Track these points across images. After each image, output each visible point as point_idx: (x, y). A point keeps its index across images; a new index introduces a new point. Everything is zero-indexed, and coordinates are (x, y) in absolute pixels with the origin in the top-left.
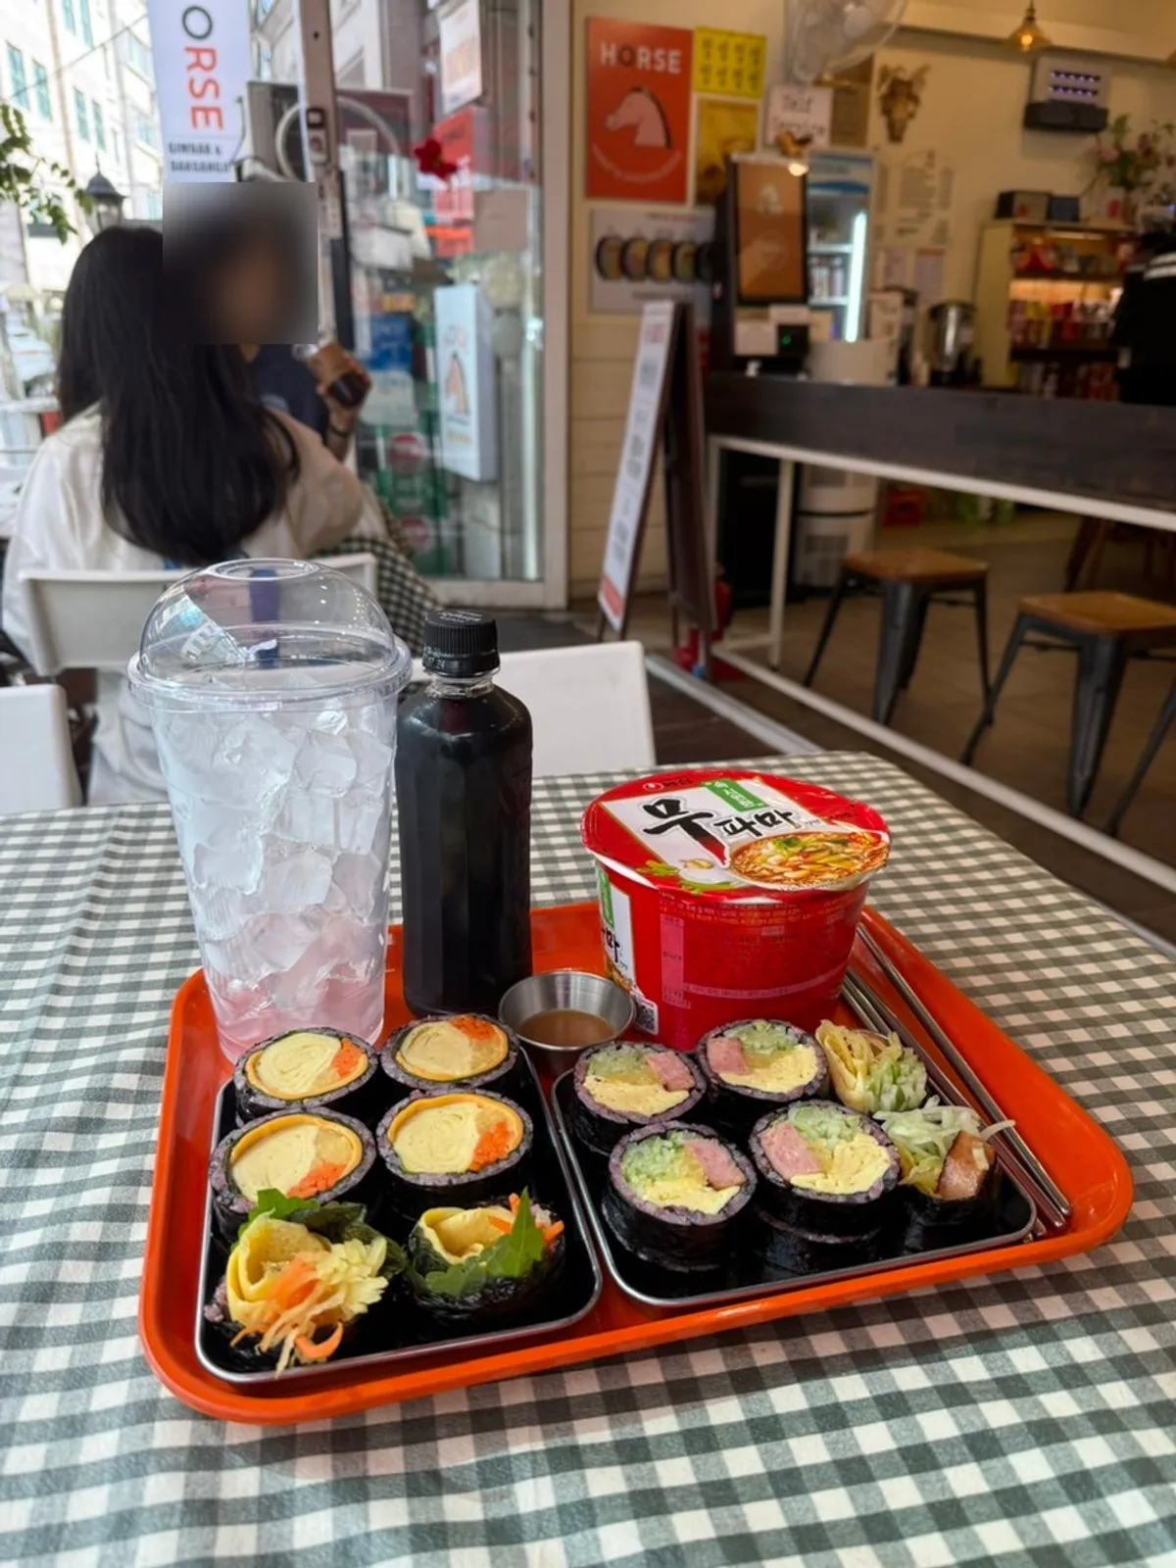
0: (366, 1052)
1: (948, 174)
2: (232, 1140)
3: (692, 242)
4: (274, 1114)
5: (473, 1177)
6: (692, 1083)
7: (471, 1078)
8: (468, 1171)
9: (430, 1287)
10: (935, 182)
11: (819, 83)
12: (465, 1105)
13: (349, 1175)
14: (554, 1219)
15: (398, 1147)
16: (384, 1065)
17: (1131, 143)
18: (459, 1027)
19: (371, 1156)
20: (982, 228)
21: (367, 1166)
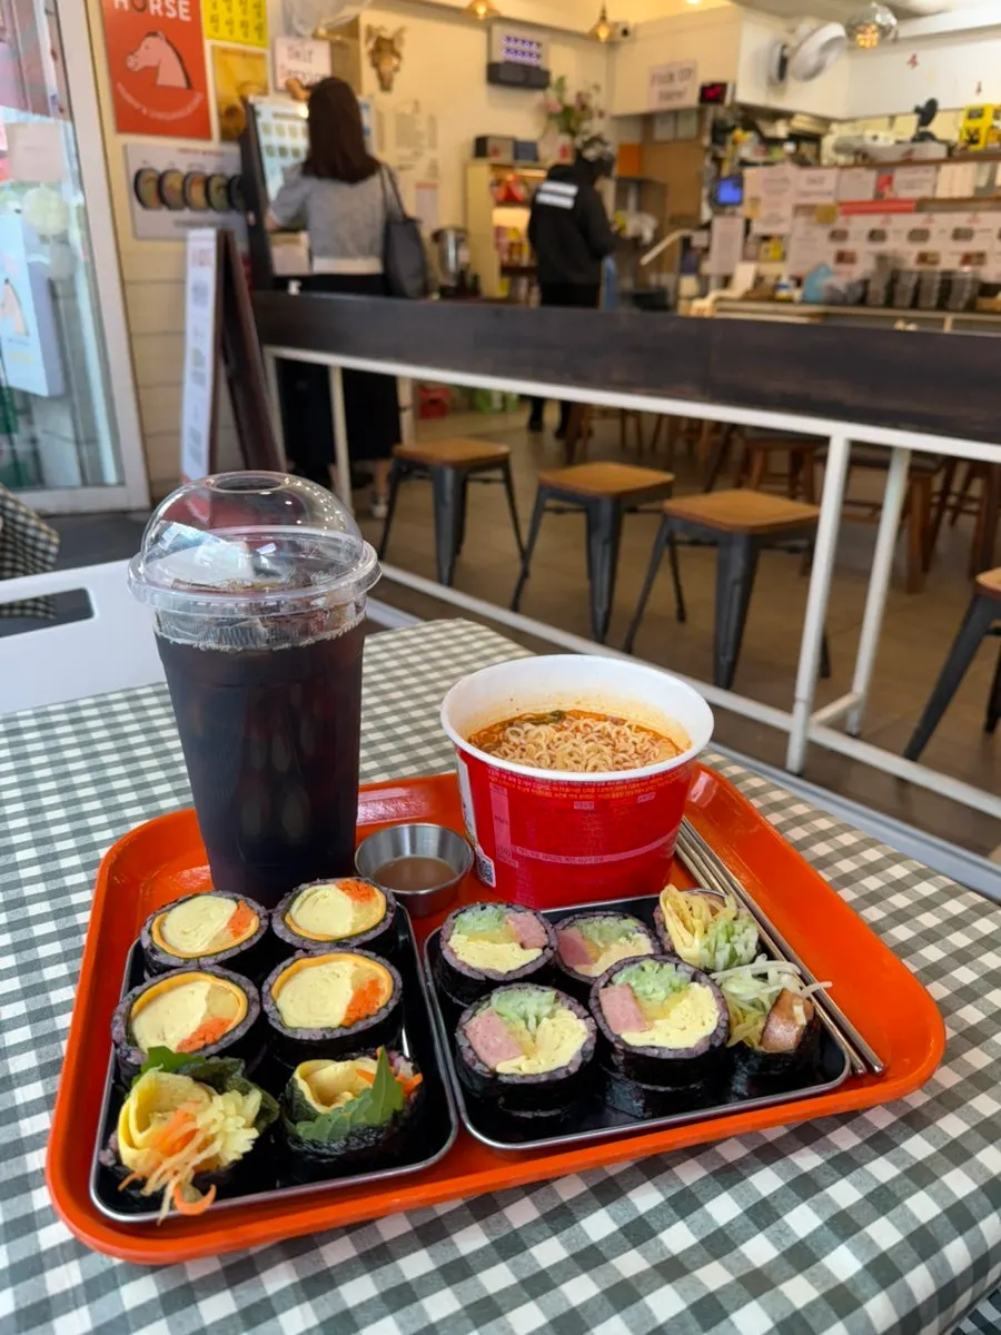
0: (258, 914)
1: (432, 120)
2: (134, 996)
3: (222, 175)
4: (173, 972)
5: (346, 1032)
6: (545, 941)
7: (350, 938)
8: (341, 1026)
9: (301, 1133)
10: (422, 126)
11: (315, 36)
12: (342, 963)
13: (234, 1030)
14: (415, 1071)
15: (281, 1003)
16: (274, 926)
17: (570, 98)
18: (343, 890)
19: (256, 1010)
20: (465, 168)
21: (251, 1022)
